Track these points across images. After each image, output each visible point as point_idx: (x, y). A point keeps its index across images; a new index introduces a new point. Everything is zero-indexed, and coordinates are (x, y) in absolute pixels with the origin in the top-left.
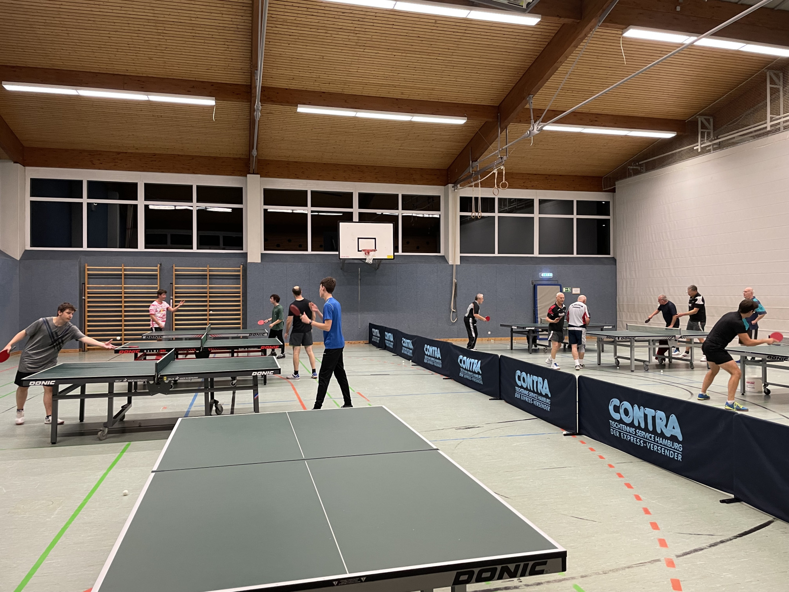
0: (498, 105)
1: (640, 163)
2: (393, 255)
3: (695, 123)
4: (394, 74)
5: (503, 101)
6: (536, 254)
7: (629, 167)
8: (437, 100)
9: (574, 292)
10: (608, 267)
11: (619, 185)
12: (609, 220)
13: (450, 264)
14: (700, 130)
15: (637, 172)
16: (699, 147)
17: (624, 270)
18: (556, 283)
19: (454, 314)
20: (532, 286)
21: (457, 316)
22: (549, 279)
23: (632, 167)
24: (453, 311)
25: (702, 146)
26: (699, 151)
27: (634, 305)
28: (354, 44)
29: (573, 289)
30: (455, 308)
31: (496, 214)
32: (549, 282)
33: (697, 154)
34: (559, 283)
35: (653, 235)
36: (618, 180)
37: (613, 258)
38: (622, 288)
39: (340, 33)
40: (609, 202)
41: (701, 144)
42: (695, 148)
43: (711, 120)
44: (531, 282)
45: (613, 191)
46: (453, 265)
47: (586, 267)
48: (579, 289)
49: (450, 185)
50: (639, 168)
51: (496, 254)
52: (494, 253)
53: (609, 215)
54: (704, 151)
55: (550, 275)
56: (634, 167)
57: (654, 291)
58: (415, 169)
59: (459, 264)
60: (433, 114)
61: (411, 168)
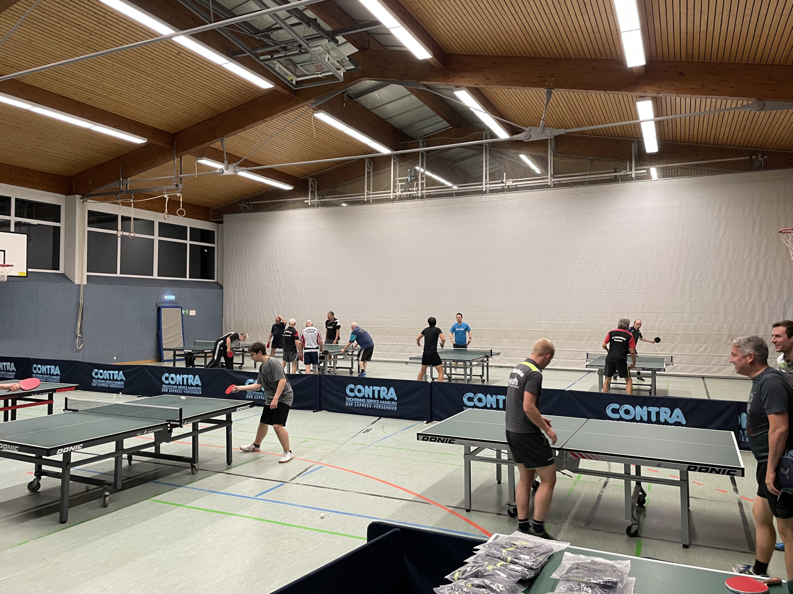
0: (173, 133)
1: (250, 203)
2: (25, 271)
3: (306, 181)
4: (97, 81)
5: (181, 131)
6: (155, 276)
7: (240, 204)
8: (120, 114)
9: (191, 314)
10: (217, 291)
11: (227, 218)
12: (214, 248)
13: (76, 283)
14: (310, 188)
15: (246, 211)
16: (309, 201)
17: (232, 294)
18: (176, 305)
19: (80, 339)
20: (156, 308)
21: (82, 342)
22: (171, 302)
23: (243, 205)
24: (79, 337)
25: (312, 201)
26: (309, 204)
27: (243, 325)
28: (80, 42)
29: (190, 311)
30: (81, 333)
31: (120, 233)
32: (172, 305)
33: (306, 206)
34: (179, 306)
35: (264, 266)
36: (227, 213)
37: (217, 282)
38: (230, 310)
39: (73, 28)
40: (214, 232)
41: (311, 199)
42: (305, 201)
43: (316, 182)
44: (155, 305)
45: (222, 222)
46: (79, 285)
47: (200, 291)
48: (195, 311)
49: (77, 196)
50: (248, 207)
51: (118, 275)
52: (116, 273)
53: (214, 243)
54: (313, 206)
55: (172, 297)
56: (245, 206)
57: (264, 314)
58: (34, 172)
59: (86, 284)
60: (114, 127)
61: (28, 169)
